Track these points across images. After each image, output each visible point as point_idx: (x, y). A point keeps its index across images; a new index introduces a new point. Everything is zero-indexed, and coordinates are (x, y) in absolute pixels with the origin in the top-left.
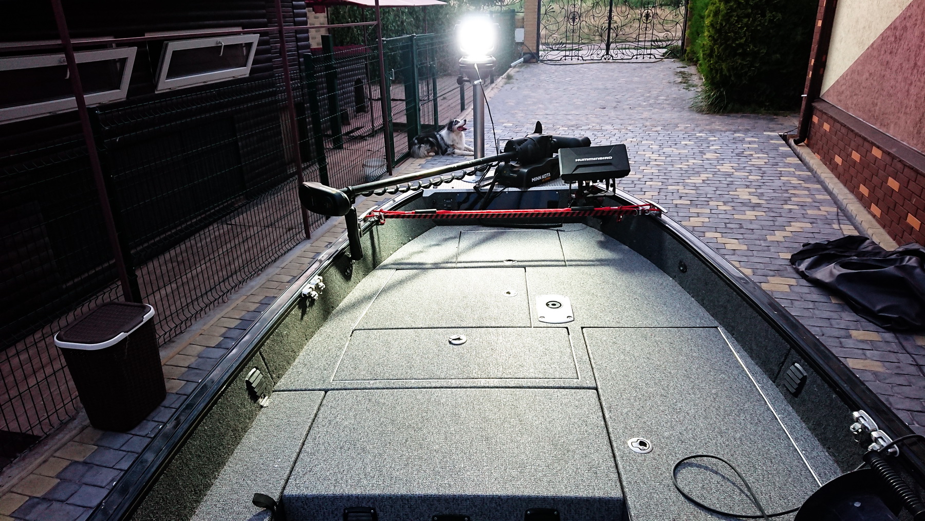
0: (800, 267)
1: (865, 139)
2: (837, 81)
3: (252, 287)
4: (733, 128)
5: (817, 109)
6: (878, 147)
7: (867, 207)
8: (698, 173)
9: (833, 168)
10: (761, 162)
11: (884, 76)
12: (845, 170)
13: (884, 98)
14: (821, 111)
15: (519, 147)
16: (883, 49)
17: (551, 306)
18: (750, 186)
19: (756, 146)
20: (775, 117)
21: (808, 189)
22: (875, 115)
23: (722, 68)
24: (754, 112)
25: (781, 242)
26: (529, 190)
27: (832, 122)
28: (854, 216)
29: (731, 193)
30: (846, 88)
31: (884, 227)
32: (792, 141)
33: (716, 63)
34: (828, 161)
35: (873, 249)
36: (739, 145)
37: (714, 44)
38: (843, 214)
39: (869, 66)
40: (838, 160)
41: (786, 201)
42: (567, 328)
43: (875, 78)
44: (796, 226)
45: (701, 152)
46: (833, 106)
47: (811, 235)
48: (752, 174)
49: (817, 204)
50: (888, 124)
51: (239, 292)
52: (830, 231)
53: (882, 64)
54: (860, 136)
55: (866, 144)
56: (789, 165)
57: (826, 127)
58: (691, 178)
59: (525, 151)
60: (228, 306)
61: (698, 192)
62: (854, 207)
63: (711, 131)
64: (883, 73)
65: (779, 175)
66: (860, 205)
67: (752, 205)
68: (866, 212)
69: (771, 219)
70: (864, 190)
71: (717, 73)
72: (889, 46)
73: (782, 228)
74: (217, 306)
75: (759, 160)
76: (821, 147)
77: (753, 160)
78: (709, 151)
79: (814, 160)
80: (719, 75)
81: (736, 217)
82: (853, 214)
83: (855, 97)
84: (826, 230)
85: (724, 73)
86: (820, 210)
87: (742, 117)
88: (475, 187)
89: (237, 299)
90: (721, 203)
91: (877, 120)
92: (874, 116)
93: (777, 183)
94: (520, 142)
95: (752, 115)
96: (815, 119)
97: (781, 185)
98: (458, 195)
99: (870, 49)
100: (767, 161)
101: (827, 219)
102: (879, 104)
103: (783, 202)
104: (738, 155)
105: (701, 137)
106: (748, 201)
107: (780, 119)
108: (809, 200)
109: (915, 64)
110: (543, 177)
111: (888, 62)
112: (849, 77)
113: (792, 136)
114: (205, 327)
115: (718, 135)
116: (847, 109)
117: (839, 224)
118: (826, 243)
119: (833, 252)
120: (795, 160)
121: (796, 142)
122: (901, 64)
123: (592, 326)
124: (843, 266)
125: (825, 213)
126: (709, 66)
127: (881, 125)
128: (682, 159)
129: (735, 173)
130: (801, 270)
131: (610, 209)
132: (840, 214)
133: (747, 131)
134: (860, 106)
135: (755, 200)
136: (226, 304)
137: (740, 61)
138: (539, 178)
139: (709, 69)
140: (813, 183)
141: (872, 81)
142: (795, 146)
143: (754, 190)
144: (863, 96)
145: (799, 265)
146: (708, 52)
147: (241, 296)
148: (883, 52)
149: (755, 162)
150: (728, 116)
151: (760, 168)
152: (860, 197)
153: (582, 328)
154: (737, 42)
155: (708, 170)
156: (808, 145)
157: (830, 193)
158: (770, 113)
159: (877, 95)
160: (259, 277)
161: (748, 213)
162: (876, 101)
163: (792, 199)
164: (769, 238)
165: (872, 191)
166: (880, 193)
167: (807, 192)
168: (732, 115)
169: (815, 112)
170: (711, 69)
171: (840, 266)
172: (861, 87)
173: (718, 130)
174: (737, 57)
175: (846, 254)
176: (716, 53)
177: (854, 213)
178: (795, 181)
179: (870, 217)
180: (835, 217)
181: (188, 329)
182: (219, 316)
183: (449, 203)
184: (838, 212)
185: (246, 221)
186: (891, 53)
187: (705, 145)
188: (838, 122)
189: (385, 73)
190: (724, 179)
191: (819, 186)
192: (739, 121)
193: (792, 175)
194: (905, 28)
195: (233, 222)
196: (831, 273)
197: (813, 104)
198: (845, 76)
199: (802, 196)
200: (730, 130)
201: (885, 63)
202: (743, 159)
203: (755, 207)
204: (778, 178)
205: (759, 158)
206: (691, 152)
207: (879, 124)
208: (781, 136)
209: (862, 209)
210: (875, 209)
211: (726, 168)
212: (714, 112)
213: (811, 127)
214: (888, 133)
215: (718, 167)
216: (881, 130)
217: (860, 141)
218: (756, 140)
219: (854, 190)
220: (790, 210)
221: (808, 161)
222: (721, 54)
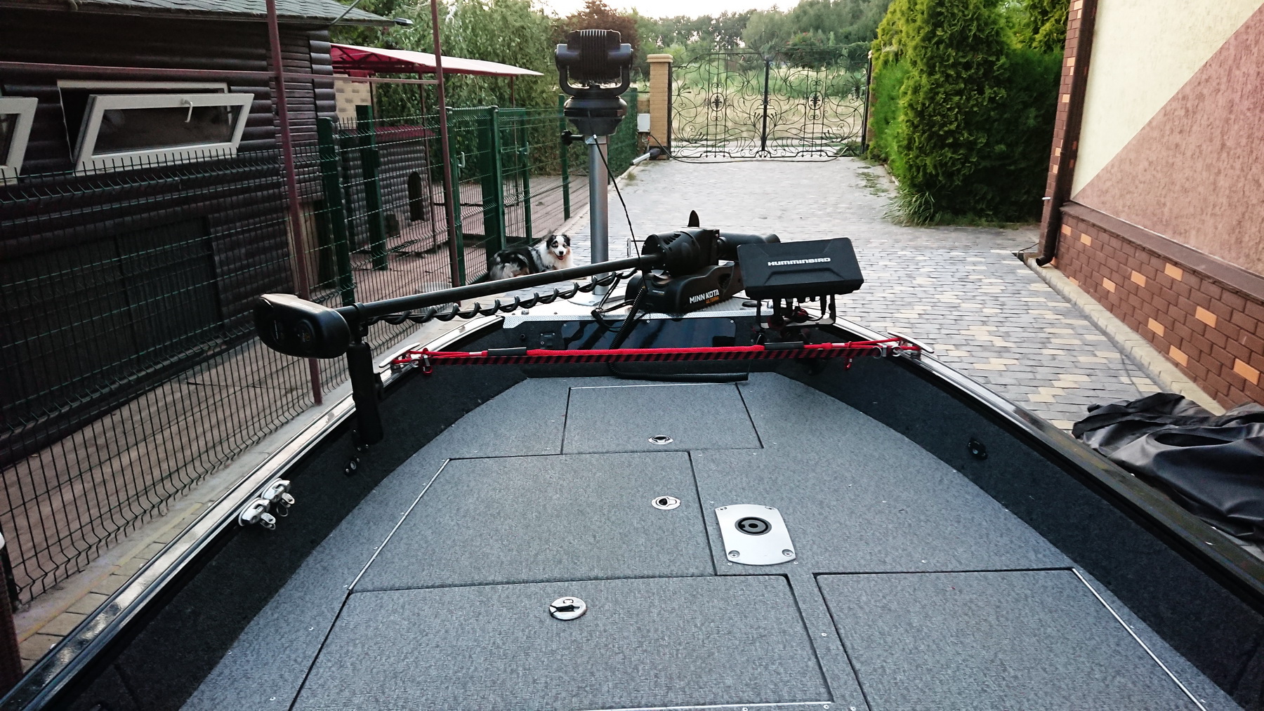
0: (1090, 443)
1: (1152, 253)
2: (1098, 176)
3: (213, 489)
4: (949, 244)
5: (1070, 215)
6: (1176, 264)
7: (1164, 351)
8: (910, 304)
9: (1102, 297)
10: (996, 290)
11: (1173, 164)
12: (1121, 299)
13: (1176, 196)
14: (1074, 217)
15: (667, 247)
16: (1168, 127)
17: (747, 528)
18: (988, 323)
19: (984, 268)
20: (1001, 230)
21: (1070, 326)
22: (1164, 220)
23: (926, 164)
24: (972, 223)
25: (1051, 404)
26: (685, 317)
27: (1093, 231)
28: (1146, 364)
29: (962, 332)
30: (1112, 185)
31: (1195, 380)
32: (1033, 262)
33: (917, 157)
34: (1094, 288)
35: (1196, 413)
36: (960, 267)
37: (914, 133)
38: (1130, 363)
39: (1148, 152)
40: (1109, 285)
41: (1045, 343)
42: (786, 576)
43: (1159, 168)
44: (1067, 380)
45: (909, 276)
46: (1093, 210)
47: (1092, 393)
48: (986, 306)
49: (1090, 348)
50: (1186, 231)
51: (189, 497)
52: (1119, 387)
53: (1168, 149)
54: (1144, 249)
55: (1154, 261)
56: (1036, 293)
57: (1086, 240)
58: (902, 311)
59: (678, 252)
60: (167, 523)
61: (916, 330)
62: (1143, 351)
63: (916, 248)
64: (1171, 161)
65: (1026, 308)
66: (1152, 349)
67: (998, 349)
68: (1163, 359)
69: (1029, 369)
70: (1156, 327)
71: (918, 171)
72: (1176, 123)
73: (1048, 382)
74: (148, 523)
75: (994, 286)
76: (1078, 269)
77: (983, 287)
78: (920, 275)
79: (1070, 287)
80: (921, 174)
81: (977, 366)
82: (1143, 362)
83: (1128, 196)
84: (1111, 384)
85: (928, 171)
86: (1096, 356)
87: (956, 230)
88: (593, 313)
89: (183, 510)
90: (952, 347)
91: (1167, 225)
92: (1162, 221)
93: (1025, 319)
94: (668, 239)
95: (970, 228)
96: (1066, 230)
97: (1033, 321)
98: (565, 325)
99: (1148, 129)
100: (1004, 288)
101: (1109, 369)
102: (1168, 204)
103: (1040, 346)
104: (961, 280)
105: (905, 255)
106: (989, 344)
107: (1009, 233)
108: (1077, 342)
109: (1223, 145)
110: (707, 296)
111: (1177, 146)
112: (1116, 169)
113: (1031, 255)
114: (122, 561)
115: (928, 253)
116: (1118, 215)
117: (1129, 376)
118: (1125, 404)
119: (1137, 419)
120: (1042, 287)
121: (1040, 263)
122: (1199, 146)
123: (833, 570)
124: (1162, 439)
125: (1105, 361)
126: (906, 163)
127: (1174, 233)
128: (884, 285)
129: (963, 305)
130: (1093, 447)
131: (832, 347)
132: (1127, 361)
133: (967, 248)
134: (1137, 207)
135: (999, 342)
136: (164, 518)
137: (950, 155)
138: (701, 297)
139: (907, 166)
140: (1075, 317)
141: (1154, 173)
142: (1038, 268)
143: (995, 329)
144: (1140, 194)
145: (1089, 439)
146: (905, 142)
147: (192, 504)
148: (1168, 132)
149: (986, 289)
150: (938, 229)
151: (996, 298)
152: (1151, 338)
153: (816, 575)
154: (946, 129)
155: (924, 300)
156: (1057, 267)
157: (1104, 333)
158: (995, 226)
159: (1164, 192)
160: (228, 471)
161: (993, 360)
162: (1163, 200)
163: (1052, 340)
164: (1032, 398)
165: (1170, 327)
166: (1184, 331)
167: (1071, 331)
168: (942, 228)
169: (1065, 219)
170: (911, 166)
171: (1156, 440)
172: (1137, 182)
173: (926, 248)
174: (947, 149)
175: (1158, 421)
176: (917, 144)
177: (1145, 361)
178: (1050, 316)
179: (1170, 366)
180: (1120, 366)
181: (91, 564)
182: (148, 540)
183: (549, 340)
184: (1123, 359)
185: (222, 378)
186: (1181, 132)
187: (912, 267)
188: (1105, 231)
189: (451, 157)
190: (949, 313)
191: (1086, 323)
192: (954, 235)
193: (1044, 308)
194: (1201, 97)
195: (199, 380)
196: (1143, 451)
197: (1062, 209)
198: (1109, 168)
199: (1065, 336)
200: (944, 248)
201: (1173, 147)
202: (970, 286)
203: (1002, 352)
204: (1025, 312)
205: (991, 284)
206: (895, 276)
207: (1171, 232)
208: (1015, 254)
209: (1155, 353)
210: (1175, 353)
211: (948, 297)
212: (918, 224)
213: (1059, 241)
214: (1188, 243)
215: (937, 296)
216: (1175, 241)
217: (1144, 256)
218: (983, 260)
219: (1139, 327)
220: (1054, 357)
221: (1061, 289)
222: (923, 147)
